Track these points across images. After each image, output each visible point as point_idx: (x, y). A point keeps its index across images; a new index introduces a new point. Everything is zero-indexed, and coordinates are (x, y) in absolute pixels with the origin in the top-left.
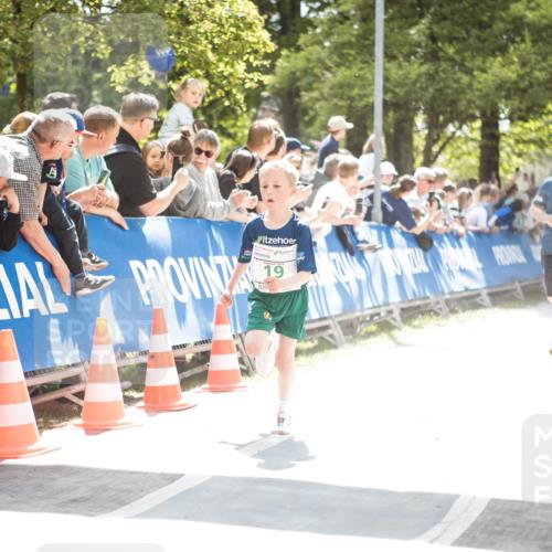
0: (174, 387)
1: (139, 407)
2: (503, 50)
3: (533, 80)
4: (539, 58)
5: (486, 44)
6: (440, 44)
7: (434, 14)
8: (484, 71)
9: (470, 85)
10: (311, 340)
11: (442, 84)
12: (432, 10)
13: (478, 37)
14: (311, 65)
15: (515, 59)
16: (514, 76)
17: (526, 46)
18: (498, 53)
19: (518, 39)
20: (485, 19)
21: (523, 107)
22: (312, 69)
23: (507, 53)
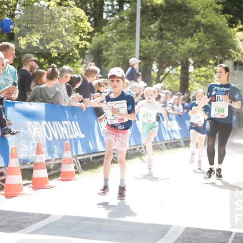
0: (45, 178)
1: (30, 187)
2: (191, 35)
3: (204, 49)
4: (207, 39)
5: (184, 32)
6: (164, 32)
7: (161, 19)
8: (183, 44)
9: (177, 50)
11: (165, 49)
12: (161, 17)
13: (181, 29)
14: (107, 40)
15: (197, 39)
16: (196, 47)
17: (201, 34)
18: (189, 37)
19: (198, 31)
20: (184, 22)
21: (200, 60)
22: (108, 41)
23: (193, 36)
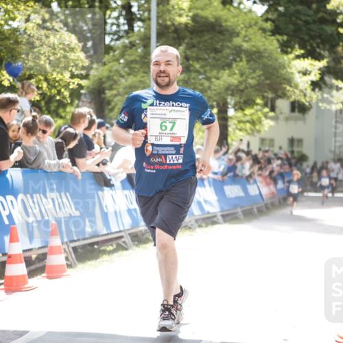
0: (23, 276)
1: (1, 289)
2: (229, 66)
3: (247, 85)
4: (251, 71)
5: (219, 62)
6: (191, 62)
7: (187, 44)
8: (218, 78)
9: (210, 87)
10: (112, 245)
11: (193, 87)
12: (186, 41)
13: (214, 58)
14: (112, 74)
15: (237, 72)
16: (236, 82)
17: (243, 64)
18: (226, 68)
19: (238, 59)
20: (218, 47)
21: (242, 101)
22: (112, 76)
23: (232, 67)
